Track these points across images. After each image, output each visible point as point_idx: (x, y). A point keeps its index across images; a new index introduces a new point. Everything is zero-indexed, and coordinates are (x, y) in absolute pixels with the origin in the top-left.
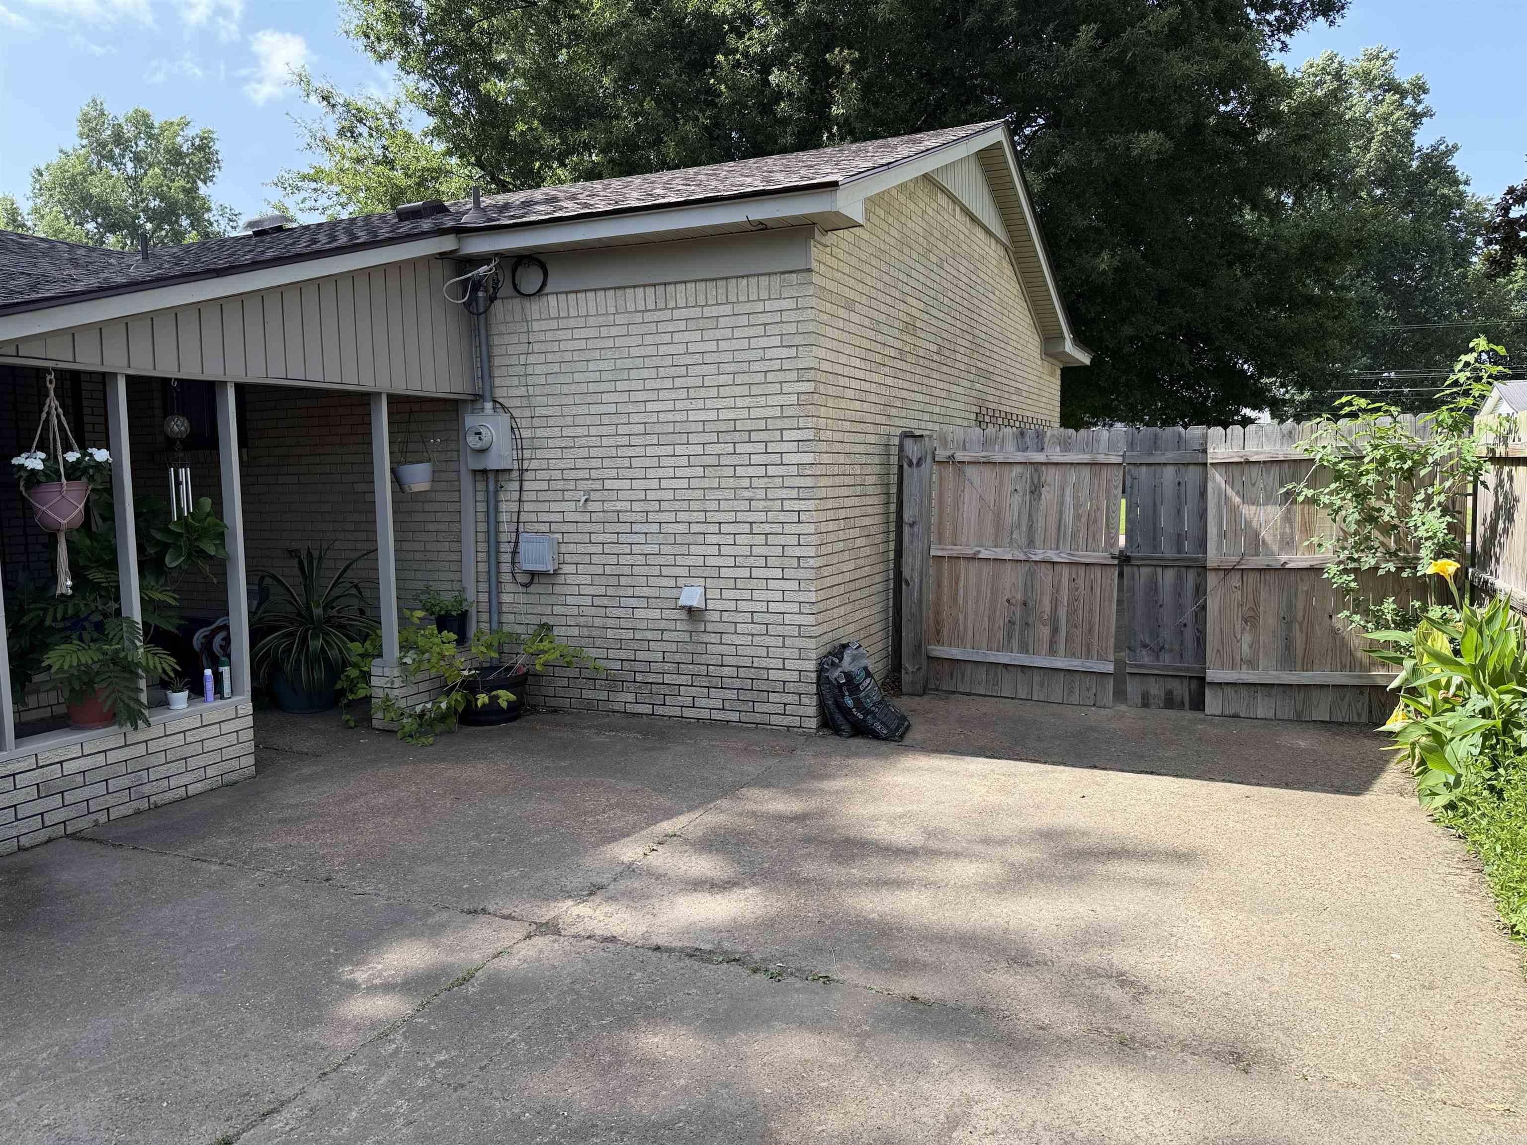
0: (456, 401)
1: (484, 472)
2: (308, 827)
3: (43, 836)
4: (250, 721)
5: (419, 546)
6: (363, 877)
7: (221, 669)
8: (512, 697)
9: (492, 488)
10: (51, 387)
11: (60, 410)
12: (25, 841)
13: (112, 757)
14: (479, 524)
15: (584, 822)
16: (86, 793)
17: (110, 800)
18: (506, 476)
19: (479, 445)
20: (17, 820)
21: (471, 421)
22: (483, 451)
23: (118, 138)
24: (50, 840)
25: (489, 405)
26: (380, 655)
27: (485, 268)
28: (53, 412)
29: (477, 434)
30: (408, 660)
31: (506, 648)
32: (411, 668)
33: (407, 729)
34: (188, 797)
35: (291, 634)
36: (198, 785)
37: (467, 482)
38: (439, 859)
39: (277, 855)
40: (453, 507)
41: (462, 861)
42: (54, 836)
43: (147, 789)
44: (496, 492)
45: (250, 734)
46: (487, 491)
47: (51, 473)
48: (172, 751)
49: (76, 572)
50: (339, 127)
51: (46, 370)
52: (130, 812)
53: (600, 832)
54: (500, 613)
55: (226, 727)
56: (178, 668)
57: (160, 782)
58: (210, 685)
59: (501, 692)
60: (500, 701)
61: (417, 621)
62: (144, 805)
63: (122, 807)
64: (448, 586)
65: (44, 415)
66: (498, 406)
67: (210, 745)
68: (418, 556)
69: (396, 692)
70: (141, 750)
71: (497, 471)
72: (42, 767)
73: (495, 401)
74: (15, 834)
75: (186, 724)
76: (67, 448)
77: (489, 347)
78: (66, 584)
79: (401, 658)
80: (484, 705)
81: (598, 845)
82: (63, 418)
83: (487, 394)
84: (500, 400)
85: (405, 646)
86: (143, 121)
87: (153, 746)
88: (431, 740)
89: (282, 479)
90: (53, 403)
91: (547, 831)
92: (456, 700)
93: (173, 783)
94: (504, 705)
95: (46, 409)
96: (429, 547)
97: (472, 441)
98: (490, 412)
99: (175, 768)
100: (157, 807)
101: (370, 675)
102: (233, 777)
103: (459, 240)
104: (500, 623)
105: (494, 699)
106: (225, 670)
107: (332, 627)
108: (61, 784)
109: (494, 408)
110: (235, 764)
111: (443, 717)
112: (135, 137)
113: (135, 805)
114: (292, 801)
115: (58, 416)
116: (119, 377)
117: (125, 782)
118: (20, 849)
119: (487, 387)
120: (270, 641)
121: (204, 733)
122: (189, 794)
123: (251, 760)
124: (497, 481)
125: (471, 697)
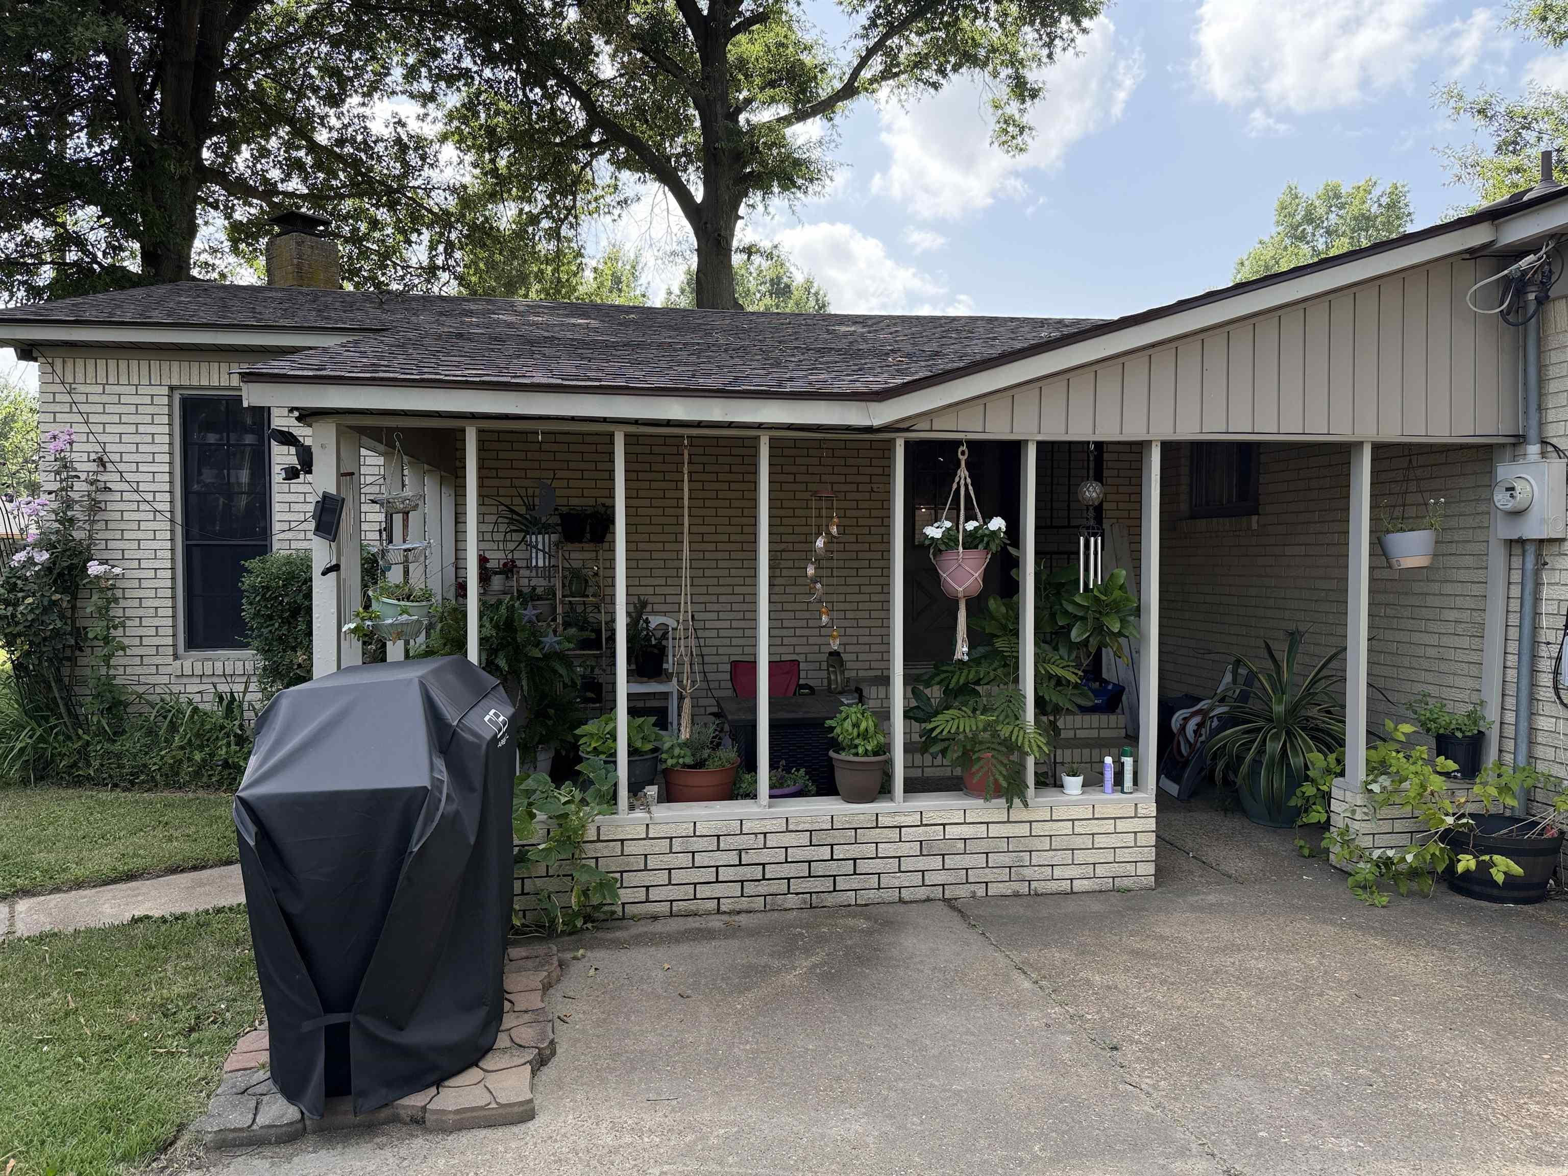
0: (1490, 446)
1: (1522, 542)
2: (1155, 970)
3: (922, 893)
4: (1152, 824)
5: (1434, 639)
6: (1154, 1062)
7: (1124, 759)
8: (1517, 870)
9: (1530, 565)
10: (963, 459)
11: (969, 480)
12: (906, 894)
13: (994, 830)
14: (1511, 616)
15: (1520, 1107)
16: (967, 861)
17: (988, 875)
18: (1555, 548)
19: (1510, 505)
20: (900, 871)
21: (1505, 471)
22: (1517, 514)
23: (1309, 218)
24: (928, 900)
25: (1533, 449)
26: (1342, 774)
27: (1531, 258)
28: (962, 482)
29: (1508, 489)
30: (1375, 788)
31: (1540, 795)
32: (1380, 798)
33: (1359, 877)
34: (1072, 893)
35: (1259, 730)
36: (1085, 882)
37: (1497, 557)
38: (1263, 1077)
39: (1094, 993)
40: (1476, 590)
41: (1289, 1094)
42: (932, 896)
43: (1028, 873)
44: (1537, 573)
45: (1152, 839)
46: (1523, 569)
47: (949, 540)
48: (1058, 838)
49: (973, 639)
50: (1496, 140)
51: (959, 443)
52: (1009, 892)
53: (1536, 1136)
54: (1531, 743)
55: (1122, 825)
56: (1046, 749)
57: (1043, 869)
58: (1109, 775)
59: (1497, 858)
60: (1493, 871)
61: (1403, 739)
62: (1024, 888)
63: (1001, 885)
64: (1464, 696)
65: (955, 486)
66: (1550, 449)
67: (1100, 841)
68: (1431, 652)
69: (1356, 826)
70: (1024, 830)
71: (1541, 541)
72: (926, 825)
73: (1544, 443)
74: (897, 885)
75: (1075, 813)
76: (969, 518)
77: (1541, 368)
78: (962, 650)
79: (1367, 783)
80: (1467, 871)
81: (1514, 1160)
82: (970, 488)
83: (1533, 434)
84: (1554, 441)
85: (1377, 768)
86: (1333, 196)
87: (1037, 829)
88: (1385, 900)
89: (1289, 551)
90: (963, 473)
91: (1448, 1097)
92: (1433, 855)
93: (1058, 872)
94: (1500, 878)
95: (957, 479)
96: (1445, 640)
97: (1501, 499)
98: (1537, 457)
99: (1058, 857)
100: (1037, 895)
101: (1330, 797)
102: (1127, 883)
103: (1497, 228)
104: (1531, 757)
105: (1484, 868)
106: (1128, 761)
107: (1303, 729)
108: (943, 847)
109: (1543, 454)
110: (1130, 868)
111: (1414, 873)
112: (1327, 213)
113: (1016, 886)
114: (1167, 932)
115: (966, 485)
116: (1030, 444)
117: (1006, 859)
118: (901, 901)
119: (1534, 423)
120: (1228, 736)
121: (1094, 826)
122: (1075, 890)
123: (1151, 869)
124: (1539, 555)
125: (1453, 856)
